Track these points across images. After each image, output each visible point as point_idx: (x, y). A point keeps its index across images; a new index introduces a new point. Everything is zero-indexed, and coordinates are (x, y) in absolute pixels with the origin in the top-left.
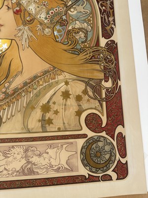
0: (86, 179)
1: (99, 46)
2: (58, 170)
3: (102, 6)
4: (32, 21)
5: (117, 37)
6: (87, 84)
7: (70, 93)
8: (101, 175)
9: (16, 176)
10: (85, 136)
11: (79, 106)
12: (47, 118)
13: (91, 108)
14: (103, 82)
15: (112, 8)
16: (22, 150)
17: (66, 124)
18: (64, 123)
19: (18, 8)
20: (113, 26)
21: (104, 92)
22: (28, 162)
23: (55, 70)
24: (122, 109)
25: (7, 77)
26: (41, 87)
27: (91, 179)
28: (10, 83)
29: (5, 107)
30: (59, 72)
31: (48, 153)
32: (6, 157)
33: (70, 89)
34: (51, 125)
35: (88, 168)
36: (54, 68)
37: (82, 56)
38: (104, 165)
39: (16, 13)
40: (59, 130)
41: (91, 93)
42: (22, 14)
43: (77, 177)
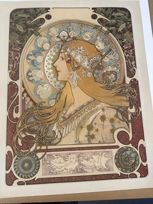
0: (119, 176)
1: (125, 83)
2: (100, 170)
3: (127, 53)
4: (78, 67)
5: (138, 76)
6: (118, 110)
7: (106, 117)
8: (129, 174)
9: (72, 173)
10: (117, 147)
11: (113, 126)
12: (91, 134)
13: (121, 128)
14: (129, 109)
15: (134, 55)
16: (76, 156)
17: (104, 139)
18: (103, 138)
19: (69, 59)
20: (135, 68)
21: (130, 116)
22: (80, 164)
23: (95, 101)
24: (143, 127)
25: (64, 107)
26: (86, 113)
27: (122, 177)
28: (67, 110)
29: (64, 127)
30: (98, 102)
31: (93, 158)
32: (66, 161)
33: (106, 114)
34: (94, 139)
35: (120, 169)
36: (95, 99)
37: (113, 91)
38: (131, 167)
39: (68, 62)
40: (100, 142)
41: (120, 117)
42: (72, 62)
43: (113, 175)
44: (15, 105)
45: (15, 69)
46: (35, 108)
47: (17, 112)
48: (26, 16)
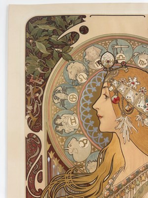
44: (37, 170)
45: (36, 113)
46: (67, 175)
47: (40, 181)
48: (51, 28)
